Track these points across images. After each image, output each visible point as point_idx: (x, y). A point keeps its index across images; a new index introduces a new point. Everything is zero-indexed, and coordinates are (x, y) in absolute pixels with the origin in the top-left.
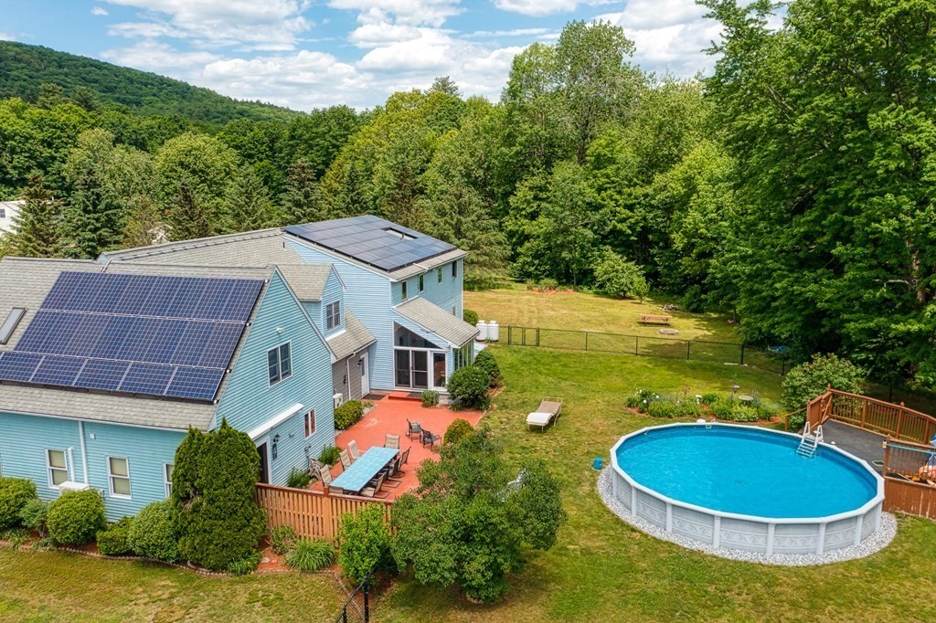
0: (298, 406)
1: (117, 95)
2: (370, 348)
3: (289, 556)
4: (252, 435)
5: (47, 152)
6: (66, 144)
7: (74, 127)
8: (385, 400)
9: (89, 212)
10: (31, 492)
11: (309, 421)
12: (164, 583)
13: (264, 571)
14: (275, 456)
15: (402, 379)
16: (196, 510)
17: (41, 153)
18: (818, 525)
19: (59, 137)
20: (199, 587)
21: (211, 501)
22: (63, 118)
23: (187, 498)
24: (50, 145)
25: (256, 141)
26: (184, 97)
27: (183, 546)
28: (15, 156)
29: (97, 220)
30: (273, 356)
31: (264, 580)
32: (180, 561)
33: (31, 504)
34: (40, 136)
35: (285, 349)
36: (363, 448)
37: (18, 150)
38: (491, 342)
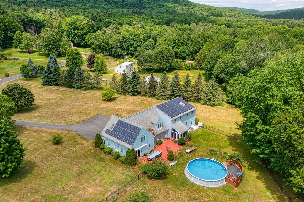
0: (146, 144)
1: (157, 3)
2: (168, 130)
3: (138, 166)
4: (135, 150)
5: (133, 42)
6: (137, 39)
7: (139, 35)
8: (169, 140)
9: (133, 79)
10: (112, 150)
11: (149, 146)
12: (124, 166)
13: (135, 167)
14: (142, 151)
15: (172, 136)
16: (128, 158)
17: (131, 42)
18: (205, 181)
19: (135, 38)
20: (127, 168)
21: (130, 158)
22: (137, 32)
23: (127, 157)
24: (133, 40)
25: (184, 38)
26: (176, 2)
27: (126, 162)
28: (126, 43)
29: (135, 81)
30: (142, 138)
31: (135, 169)
32: (126, 164)
33: (112, 152)
34: (131, 38)
35: (144, 137)
36: (156, 151)
37: (126, 41)
38: (200, 127)
